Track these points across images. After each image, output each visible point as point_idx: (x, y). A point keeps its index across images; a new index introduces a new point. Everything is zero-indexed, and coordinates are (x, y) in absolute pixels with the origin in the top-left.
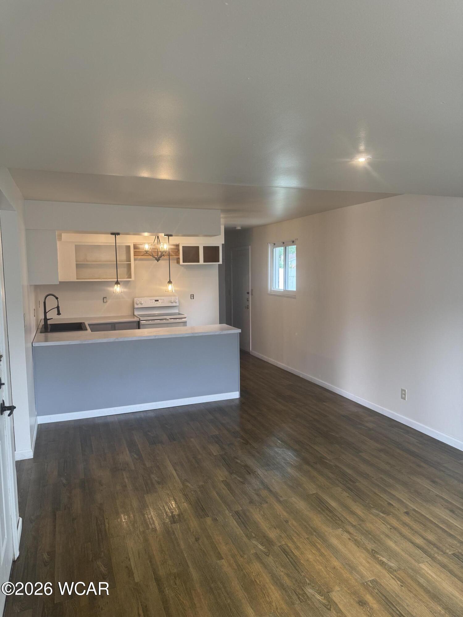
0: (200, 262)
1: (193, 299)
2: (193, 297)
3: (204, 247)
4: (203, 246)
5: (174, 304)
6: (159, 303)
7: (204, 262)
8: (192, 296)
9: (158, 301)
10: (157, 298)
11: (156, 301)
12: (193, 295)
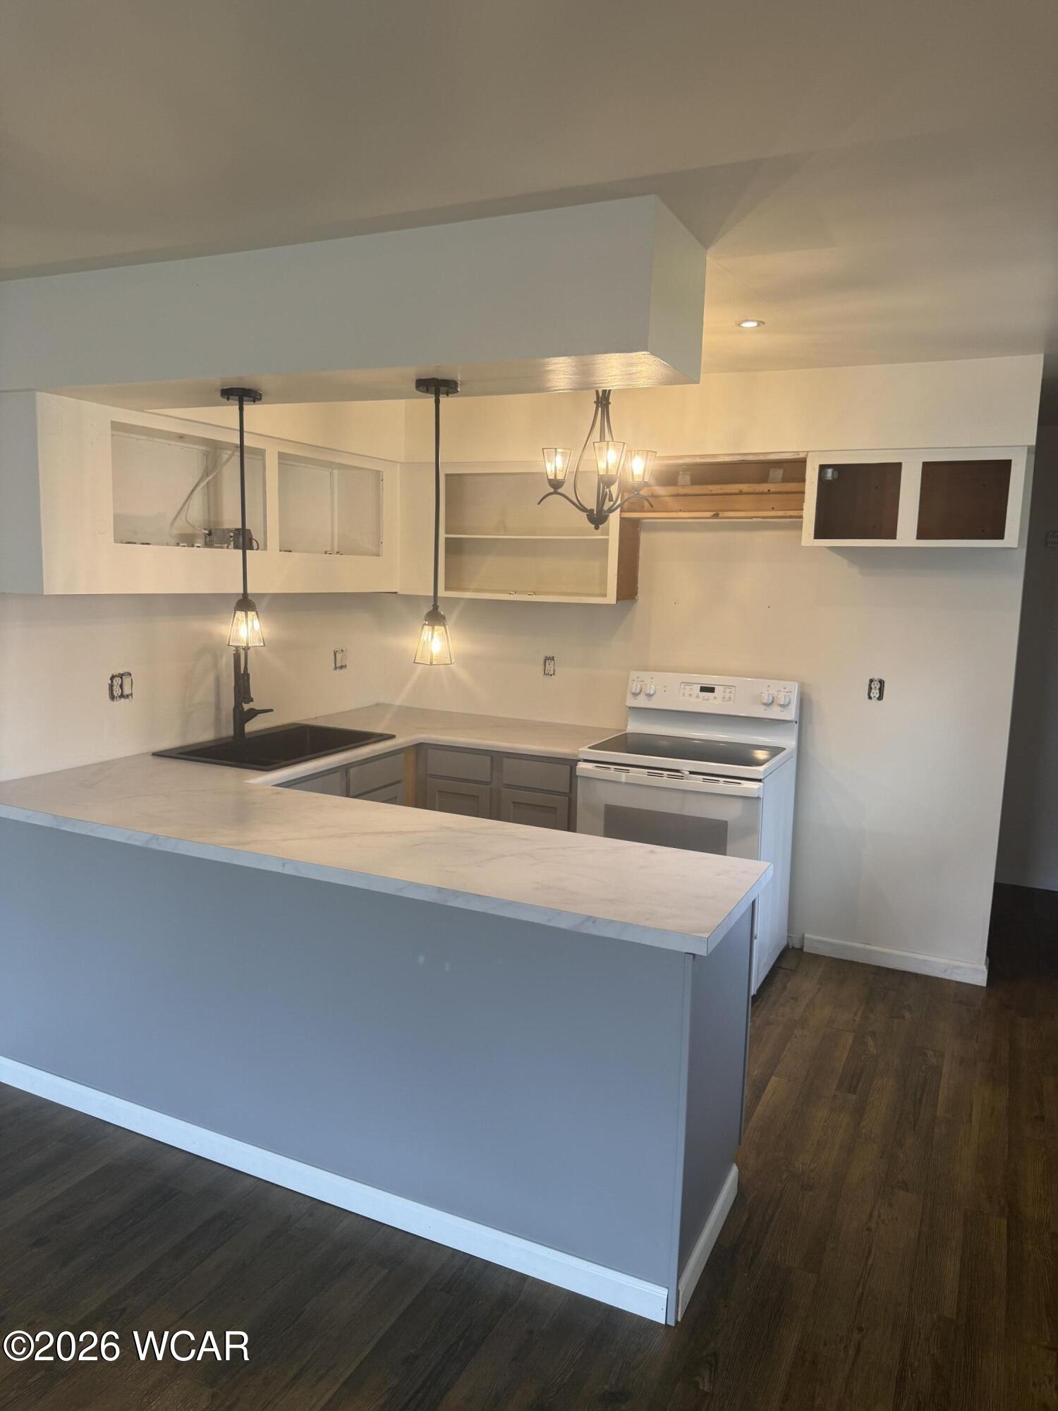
0: (898, 537)
1: (880, 698)
2: (881, 690)
3: (930, 469)
4: (925, 464)
5: (775, 713)
6: (715, 698)
7: (921, 535)
8: (876, 685)
9: (711, 690)
10: (708, 680)
11: (703, 689)
12: (882, 682)
